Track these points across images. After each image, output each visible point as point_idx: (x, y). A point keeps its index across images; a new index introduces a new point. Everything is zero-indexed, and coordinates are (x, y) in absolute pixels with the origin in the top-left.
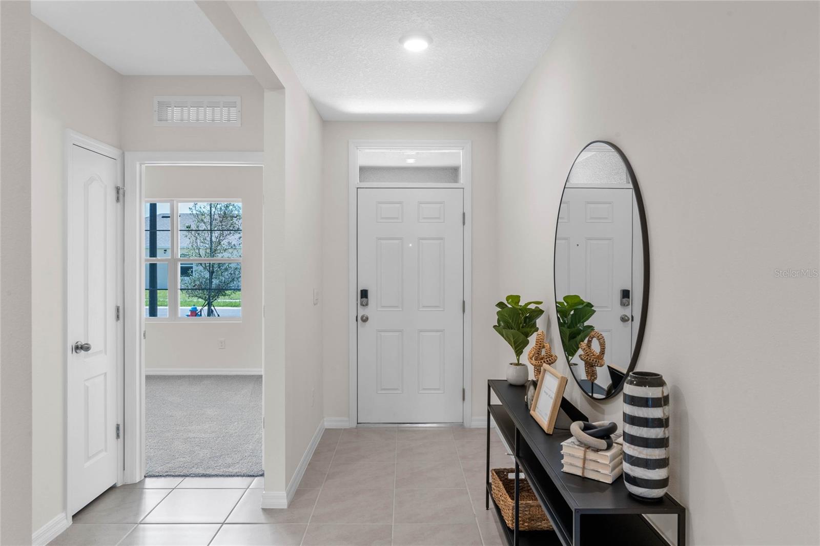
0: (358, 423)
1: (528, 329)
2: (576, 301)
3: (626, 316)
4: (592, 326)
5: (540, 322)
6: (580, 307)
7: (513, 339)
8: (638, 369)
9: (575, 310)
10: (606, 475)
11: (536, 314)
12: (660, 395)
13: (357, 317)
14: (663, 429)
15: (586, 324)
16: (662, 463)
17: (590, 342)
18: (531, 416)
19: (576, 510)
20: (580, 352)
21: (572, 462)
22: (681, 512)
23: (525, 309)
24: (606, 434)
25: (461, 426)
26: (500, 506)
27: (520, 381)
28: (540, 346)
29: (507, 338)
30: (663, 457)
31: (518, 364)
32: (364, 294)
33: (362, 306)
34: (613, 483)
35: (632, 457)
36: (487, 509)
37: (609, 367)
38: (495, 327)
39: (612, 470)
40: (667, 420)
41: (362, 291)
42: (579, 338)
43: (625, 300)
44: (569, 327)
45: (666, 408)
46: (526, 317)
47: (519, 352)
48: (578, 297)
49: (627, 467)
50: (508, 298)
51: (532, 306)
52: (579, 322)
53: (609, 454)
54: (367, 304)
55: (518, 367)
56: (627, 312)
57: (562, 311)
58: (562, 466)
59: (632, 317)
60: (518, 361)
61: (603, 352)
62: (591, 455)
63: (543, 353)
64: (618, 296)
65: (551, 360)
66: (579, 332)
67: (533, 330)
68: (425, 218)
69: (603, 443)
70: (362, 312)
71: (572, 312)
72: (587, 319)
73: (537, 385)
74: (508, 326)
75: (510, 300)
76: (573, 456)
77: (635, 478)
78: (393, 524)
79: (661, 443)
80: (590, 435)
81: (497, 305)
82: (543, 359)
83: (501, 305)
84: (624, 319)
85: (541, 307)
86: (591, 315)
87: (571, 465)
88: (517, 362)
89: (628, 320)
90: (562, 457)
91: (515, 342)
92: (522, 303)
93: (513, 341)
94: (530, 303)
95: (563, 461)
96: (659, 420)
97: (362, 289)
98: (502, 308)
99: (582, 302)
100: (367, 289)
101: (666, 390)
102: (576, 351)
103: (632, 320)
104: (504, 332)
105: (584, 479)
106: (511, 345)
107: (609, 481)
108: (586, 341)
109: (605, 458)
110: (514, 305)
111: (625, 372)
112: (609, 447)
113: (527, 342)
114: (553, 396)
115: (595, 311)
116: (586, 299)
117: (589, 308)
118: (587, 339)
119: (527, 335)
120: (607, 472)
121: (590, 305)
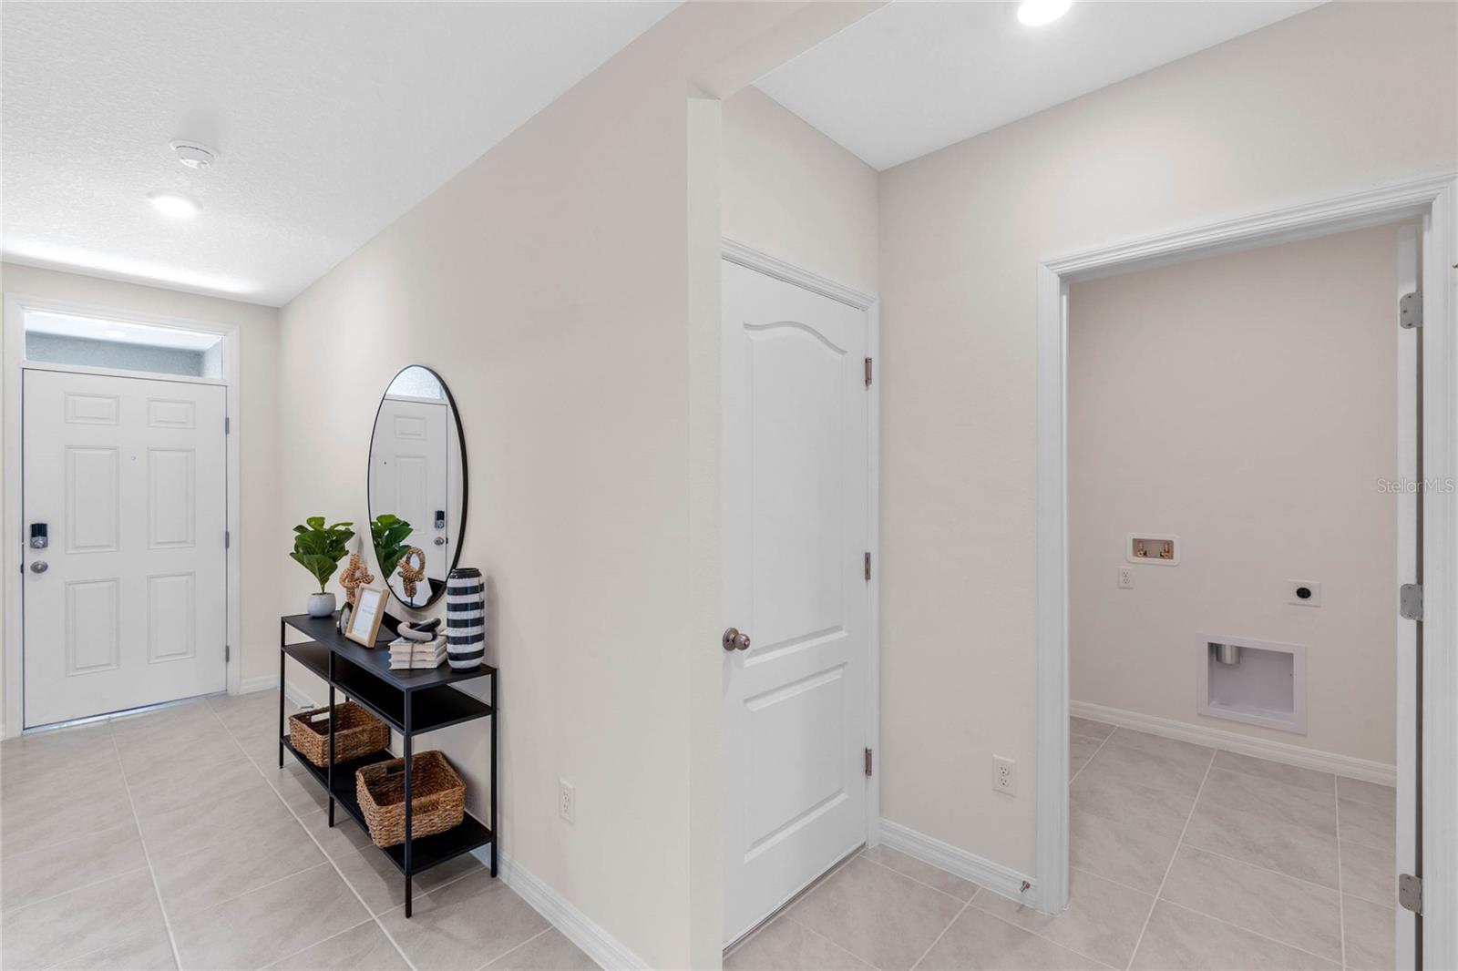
0: (24, 729)
1: (337, 553)
2: (392, 520)
3: (440, 538)
4: (408, 546)
5: (349, 545)
6: (396, 526)
7: (318, 563)
8: (459, 567)
9: (390, 530)
10: (432, 662)
11: (343, 536)
12: (477, 584)
13: (22, 566)
14: (479, 611)
15: (401, 544)
16: (479, 638)
17: (409, 558)
18: (348, 639)
19: (408, 690)
20: (398, 569)
21: (400, 659)
22: (493, 672)
23: (332, 531)
24: (432, 628)
25: (224, 695)
26: (304, 752)
27: (325, 612)
28: (355, 566)
29: (309, 566)
30: (480, 632)
31: (323, 593)
32: (39, 530)
33: (33, 550)
34: (438, 668)
35: (454, 638)
36: (281, 767)
37: (429, 579)
38: (291, 554)
39: (438, 656)
40: (483, 603)
41: (33, 526)
42: (395, 558)
43: (439, 522)
44: (384, 547)
45: (482, 593)
46: (333, 541)
47: (324, 579)
48: (393, 516)
49: (451, 648)
50: (309, 521)
51: (342, 528)
52: (395, 541)
53: (434, 643)
54: (45, 545)
55: (325, 596)
56: (441, 534)
57: (376, 534)
58: (390, 664)
59: (447, 539)
60: (323, 589)
61: (422, 567)
62: (418, 648)
63: (358, 574)
64: (433, 517)
65: (368, 580)
66: (395, 552)
67: (343, 553)
68: (160, 421)
69: (429, 635)
70: (33, 557)
71: (387, 532)
72: (403, 539)
73: (352, 607)
74: (309, 551)
75: (313, 523)
76: (401, 653)
77: (458, 654)
78: (138, 823)
79: (478, 622)
80: (419, 630)
81: (294, 530)
82: (356, 580)
83: (300, 528)
84: (438, 542)
85: (352, 528)
86: (408, 534)
87: (399, 661)
88: (321, 591)
89: (442, 543)
90: (390, 656)
91: (319, 570)
92: (326, 527)
93: (317, 567)
94: (338, 525)
95: (390, 660)
96: (477, 603)
97: (34, 523)
98: (302, 532)
99: (398, 521)
100: (44, 522)
101: (482, 579)
102: (394, 568)
103: (447, 542)
104: (305, 558)
105: (411, 670)
106: (314, 573)
107: (435, 665)
108: (404, 559)
109: (431, 647)
110: (316, 526)
111: (444, 580)
112: (434, 638)
113: (336, 567)
114: (374, 611)
115: (411, 530)
116: (402, 519)
117: (405, 527)
118: (406, 556)
119: (335, 559)
120: (433, 659)
121: (406, 524)
